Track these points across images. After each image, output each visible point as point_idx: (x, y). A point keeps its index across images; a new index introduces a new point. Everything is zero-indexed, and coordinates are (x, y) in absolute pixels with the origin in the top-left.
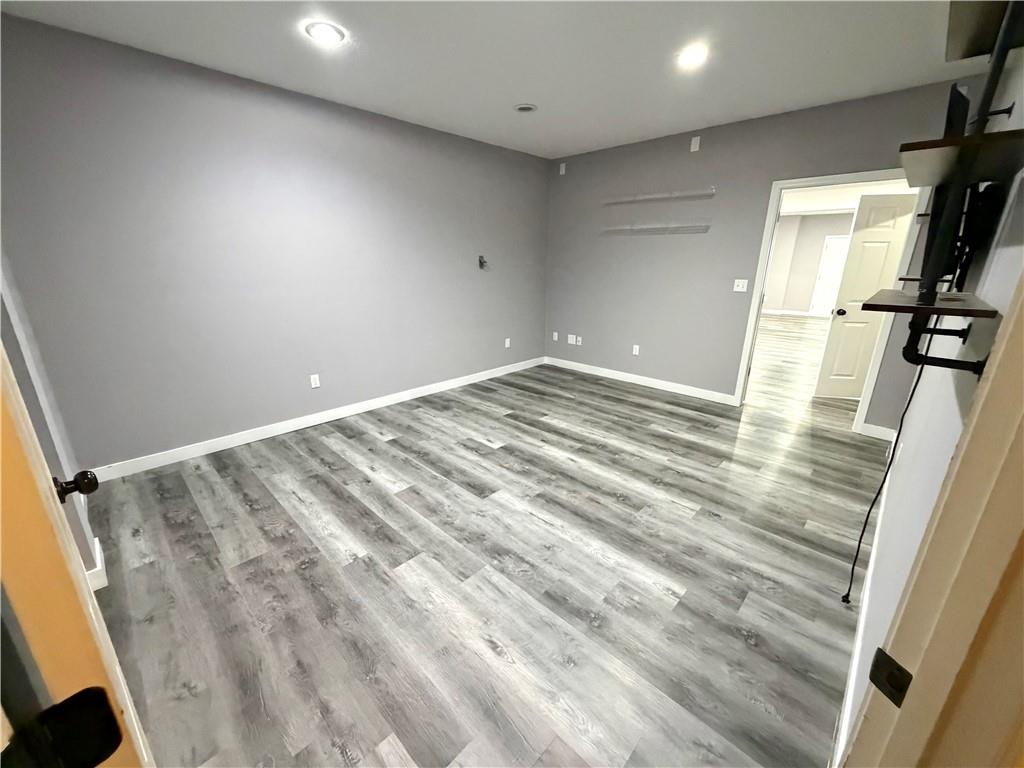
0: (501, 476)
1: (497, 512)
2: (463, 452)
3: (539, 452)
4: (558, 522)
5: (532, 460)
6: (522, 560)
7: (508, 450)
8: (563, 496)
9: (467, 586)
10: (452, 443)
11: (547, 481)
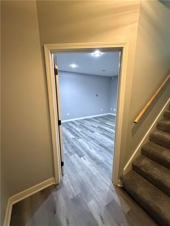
0: (96, 130)
1: (95, 135)
2: (91, 127)
3: (104, 128)
4: (104, 137)
5: (102, 129)
6: (97, 140)
7: (98, 127)
8: (106, 134)
9: (88, 142)
10: (89, 125)
11: (104, 132)
